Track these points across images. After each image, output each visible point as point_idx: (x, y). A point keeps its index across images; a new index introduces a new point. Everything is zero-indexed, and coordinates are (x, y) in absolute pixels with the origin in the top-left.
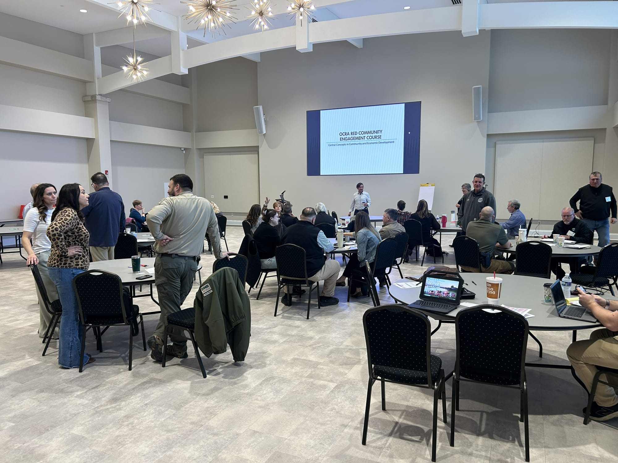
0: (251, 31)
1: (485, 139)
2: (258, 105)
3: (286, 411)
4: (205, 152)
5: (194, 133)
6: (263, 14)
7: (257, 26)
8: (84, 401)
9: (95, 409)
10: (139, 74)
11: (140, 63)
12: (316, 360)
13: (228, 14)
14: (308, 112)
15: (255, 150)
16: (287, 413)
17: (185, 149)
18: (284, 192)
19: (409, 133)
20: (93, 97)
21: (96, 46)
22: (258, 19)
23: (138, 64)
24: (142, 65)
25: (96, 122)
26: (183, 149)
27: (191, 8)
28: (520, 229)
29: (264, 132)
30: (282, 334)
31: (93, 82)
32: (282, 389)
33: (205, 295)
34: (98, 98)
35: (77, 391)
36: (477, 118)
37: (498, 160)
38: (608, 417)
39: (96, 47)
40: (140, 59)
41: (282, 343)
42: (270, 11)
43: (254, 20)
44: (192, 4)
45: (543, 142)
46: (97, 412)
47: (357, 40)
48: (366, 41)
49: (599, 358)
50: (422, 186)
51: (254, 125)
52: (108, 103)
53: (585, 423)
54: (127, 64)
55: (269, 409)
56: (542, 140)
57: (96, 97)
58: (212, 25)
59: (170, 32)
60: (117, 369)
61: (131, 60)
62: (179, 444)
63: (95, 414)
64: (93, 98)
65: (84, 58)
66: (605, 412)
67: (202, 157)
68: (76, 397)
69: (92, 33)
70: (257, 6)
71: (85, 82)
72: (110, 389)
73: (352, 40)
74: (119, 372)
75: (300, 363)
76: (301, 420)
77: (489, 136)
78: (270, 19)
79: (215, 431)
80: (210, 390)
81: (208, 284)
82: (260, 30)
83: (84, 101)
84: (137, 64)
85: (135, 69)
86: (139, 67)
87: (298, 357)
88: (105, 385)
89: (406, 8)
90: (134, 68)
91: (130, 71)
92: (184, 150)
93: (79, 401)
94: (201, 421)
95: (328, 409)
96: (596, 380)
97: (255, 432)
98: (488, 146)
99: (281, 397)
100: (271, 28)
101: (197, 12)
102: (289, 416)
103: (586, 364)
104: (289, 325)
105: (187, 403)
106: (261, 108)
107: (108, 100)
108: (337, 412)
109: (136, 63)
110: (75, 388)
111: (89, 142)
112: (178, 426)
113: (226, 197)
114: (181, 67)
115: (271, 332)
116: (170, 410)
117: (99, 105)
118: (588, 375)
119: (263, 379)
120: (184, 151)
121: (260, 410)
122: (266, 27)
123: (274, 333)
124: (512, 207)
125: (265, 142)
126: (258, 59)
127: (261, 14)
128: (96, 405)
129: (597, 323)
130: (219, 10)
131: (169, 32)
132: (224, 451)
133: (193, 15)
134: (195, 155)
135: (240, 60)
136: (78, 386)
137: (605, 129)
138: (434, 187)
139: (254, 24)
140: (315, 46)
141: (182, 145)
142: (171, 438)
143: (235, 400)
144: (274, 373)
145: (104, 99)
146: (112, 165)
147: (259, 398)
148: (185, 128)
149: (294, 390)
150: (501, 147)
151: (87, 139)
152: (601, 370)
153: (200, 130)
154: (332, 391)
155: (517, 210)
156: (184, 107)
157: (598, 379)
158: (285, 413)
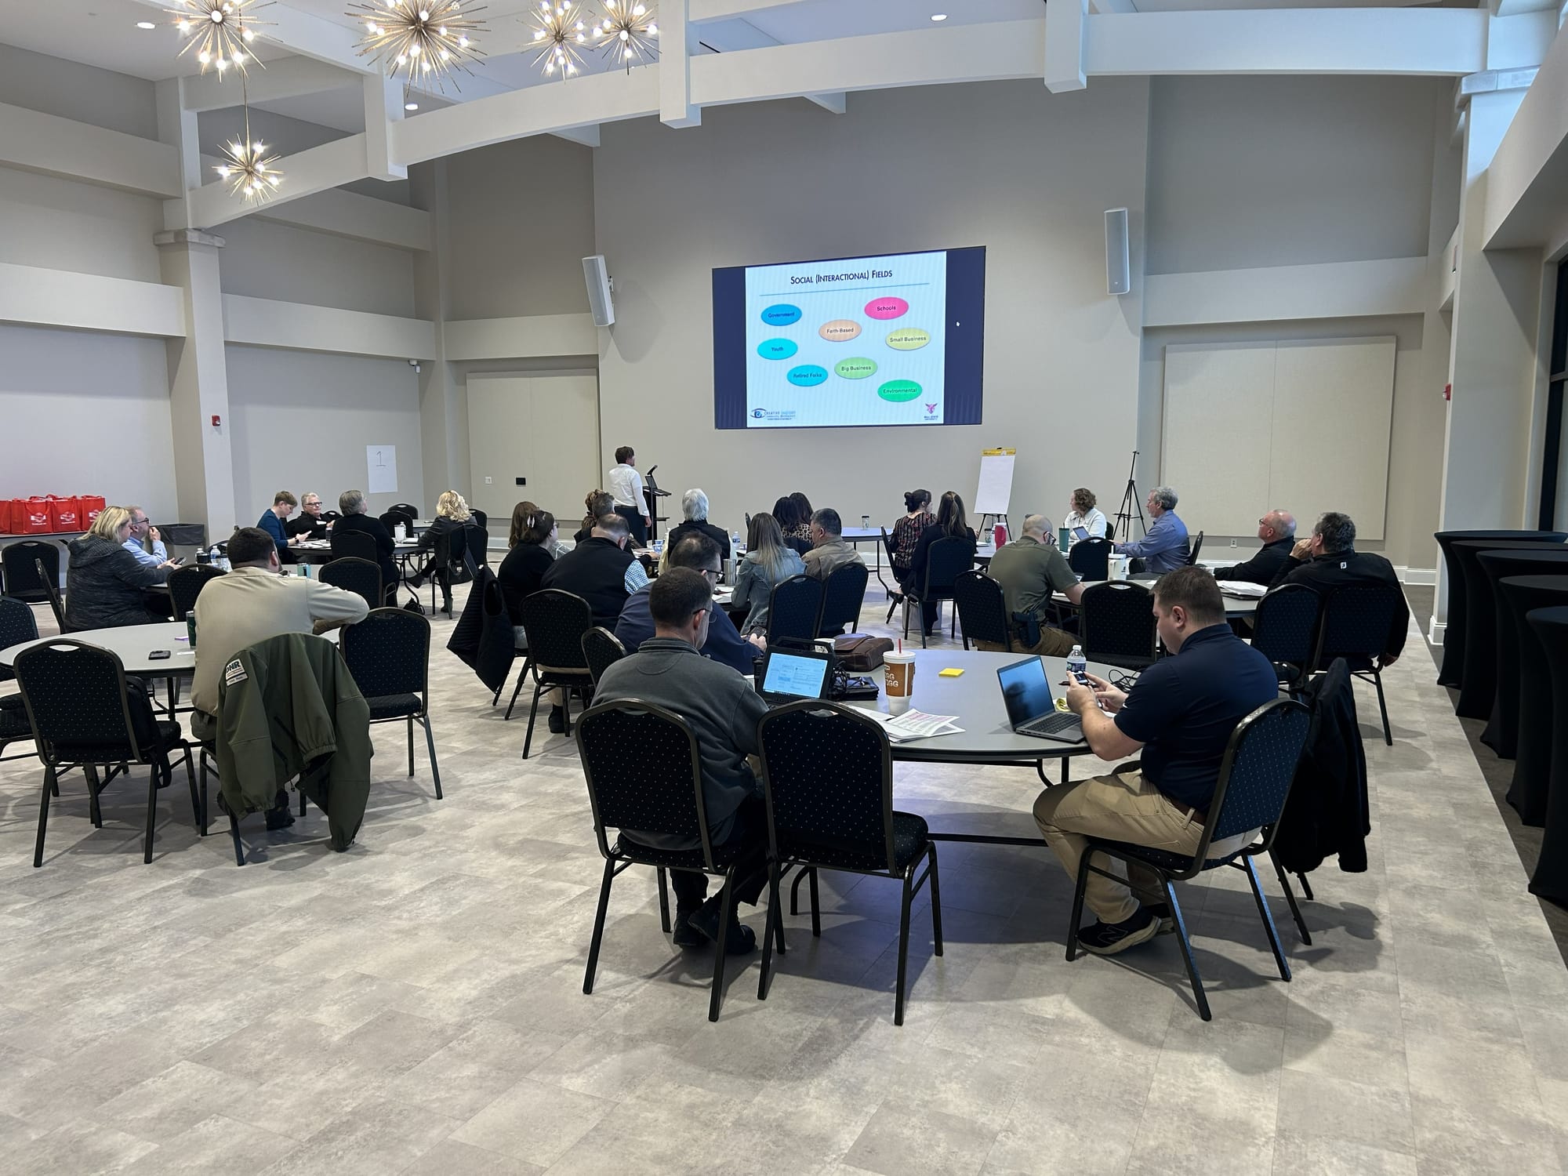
0: (537, 78)
1: (1137, 341)
2: (594, 254)
3: (450, 939)
4: (468, 369)
5: (443, 324)
6: (563, 38)
7: (550, 68)
8: (24, 920)
9: (41, 935)
10: (258, 185)
11: (262, 158)
12: (572, 843)
13: (464, 43)
14: (715, 271)
15: (589, 364)
16: (451, 942)
17: (419, 362)
18: (654, 469)
19: (958, 324)
20: (180, 236)
21: (187, 108)
22: (552, 50)
23: (257, 161)
24: (266, 161)
25: (188, 296)
26: (415, 363)
27: (372, 27)
28: (1111, 555)
29: (611, 320)
30: (524, 792)
31: (179, 198)
32: (465, 898)
33: (228, 683)
34: (193, 237)
35: (16, 902)
36: (1117, 288)
37: (1172, 391)
38: (1119, 946)
39: (186, 112)
40: (260, 149)
41: (515, 809)
42: (580, 31)
43: (542, 52)
44: (374, 18)
45: (1276, 347)
46: (42, 942)
47: (832, 96)
48: (853, 98)
49: (1082, 818)
50: (986, 454)
51: (584, 303)
52: (217, 250)
53: (1070, 957)
54: (229, 160)
55: (416, 934)
56: (1273, 342)
57: (186, 234)
58: (426, 67)
59: (362, 75)
60: (121, 860)
61: (238, 151)
62: (192, 999)
63: (37, 945)
64: (180, 239)
65: (156, 139)
66: (1112, 935)
67: (461, 381)
68: (10, 914)
69: (176, 78)
70: (548, 19)
71: (159, 200)
72: (90, 898)
73: (819, 96)
74: (124, 866)
75: (531, 849)
76: (475, 953)
77: (1148, 331)
78: (581, 49)
79: (281, 975)
80: (306, 901)
81: (238, 660)
82: (557, 77)
83: (159, 246)
84: (254, 159)
85: (250, 173)
86: (260, 167)
87: (535, 837)
88: (81, 891)
89: (935, 18)
90: (247, 171)
91: (237, 175)
92: (418, 365)
93: (14, 922)
94: (259, 957)
95: (543, 934)
96: (1085, 866)
97: (363, 976)
98: (1146, 356)
99: (454, 913)
100: (585, 71)
101: (388, 36)
102: (451, 947)
103: (1064, 832)
104: (552, 773)
105: (242, 926)
106: (601, 260)
107: (218, 242)
108: (560, 940)
109: (252, 158)
110: (16, 896)
111: (173, 346)
112: (204, 967)
113: (521, 481)
114: (390, 163)
115: (502, 787)
116: (202, 937)
117: (192, 255)
118: (1069, 854)
119: (434, 879)
120: (418, 369)
121: (395, 936)
122: (572, 69)
123: (508, 789)
124: (1157, 503)
125: (613, 345)
126: (594, 141)
127: (559, 37)
128: (47, 929)
129: (1082, 745)
130: (443, 31)
131: (359, 76)
132: (280, 1010)
133: (377, 46)
134: (444, 377)
135: (545, 142)
136: (23, 893)
137: (1422, 315)
138: (1014, 457)
139: (542, 64)
140: (708, 112)
141: (414, 354)
142: (180, 987)
143: (352, 919)
144: (463, 868)
145: (207, 240)
146: (230, 402)
147: (405, 915)
148: (420, 311)
149: (489, 900)
150: (1178, 358)
151: (167, 339)
152: (1094, 844)
153: (459, 314)
154: (570, 903)
155: (1168, 512)
156: (417, 257)
157: (1088, 864)
158: (446, 942)
